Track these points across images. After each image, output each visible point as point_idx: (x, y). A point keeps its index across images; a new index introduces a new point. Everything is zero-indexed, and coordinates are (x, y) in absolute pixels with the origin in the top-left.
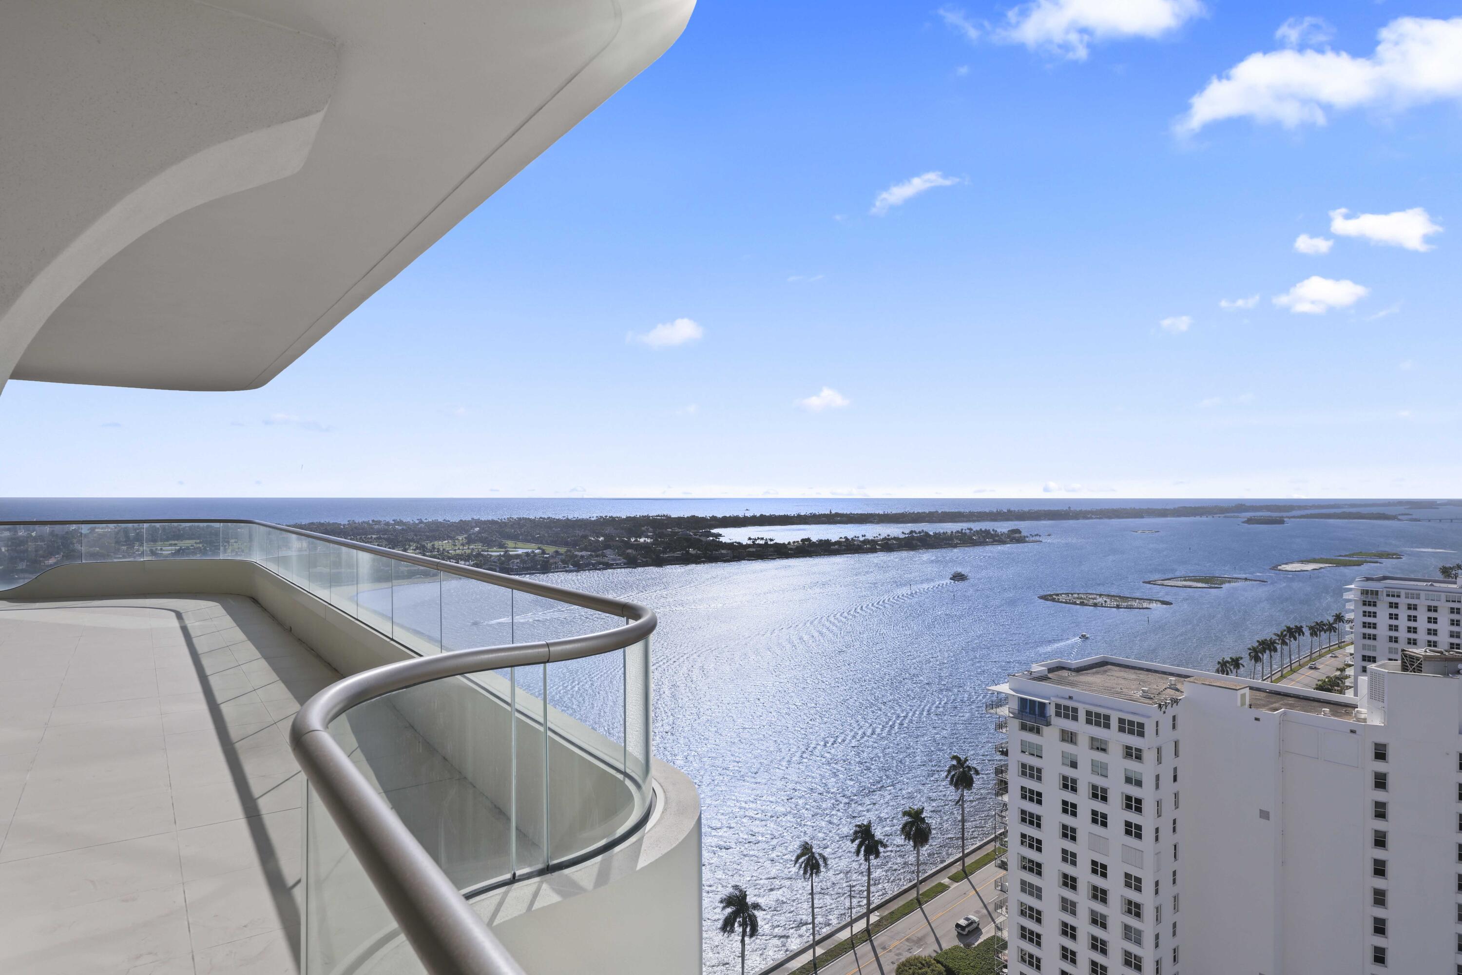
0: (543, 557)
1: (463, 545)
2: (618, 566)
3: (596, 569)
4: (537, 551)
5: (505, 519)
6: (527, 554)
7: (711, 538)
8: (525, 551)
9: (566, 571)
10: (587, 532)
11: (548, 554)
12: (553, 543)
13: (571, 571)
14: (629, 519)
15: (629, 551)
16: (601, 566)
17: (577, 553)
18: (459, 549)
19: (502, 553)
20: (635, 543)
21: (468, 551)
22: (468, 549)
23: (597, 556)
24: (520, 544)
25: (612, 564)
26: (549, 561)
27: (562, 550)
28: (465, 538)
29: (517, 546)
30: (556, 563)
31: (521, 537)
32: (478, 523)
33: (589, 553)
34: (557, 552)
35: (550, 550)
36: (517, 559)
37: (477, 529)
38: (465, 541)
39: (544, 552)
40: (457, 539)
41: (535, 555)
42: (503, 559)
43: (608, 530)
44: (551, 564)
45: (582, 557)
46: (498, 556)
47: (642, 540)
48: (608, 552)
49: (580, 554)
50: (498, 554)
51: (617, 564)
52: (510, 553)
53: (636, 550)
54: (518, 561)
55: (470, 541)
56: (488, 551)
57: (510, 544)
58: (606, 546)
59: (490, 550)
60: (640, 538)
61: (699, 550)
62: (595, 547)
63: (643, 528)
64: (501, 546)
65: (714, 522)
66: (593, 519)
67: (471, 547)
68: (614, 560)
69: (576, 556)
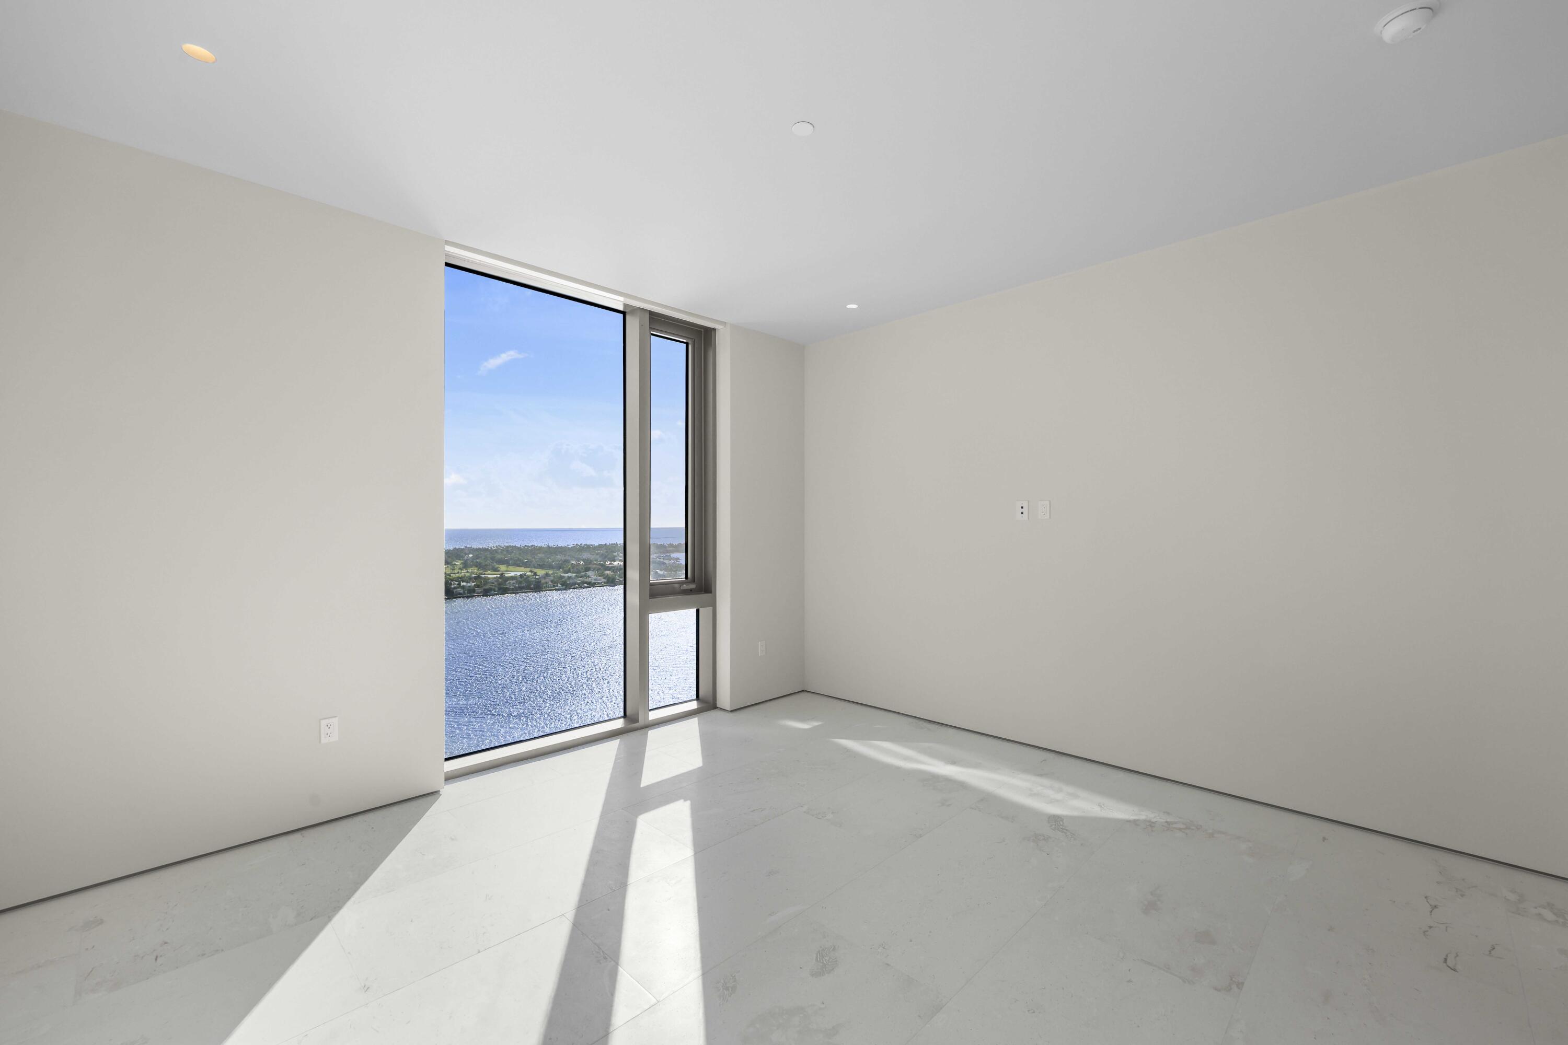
0: (535, 578)
1: (460, 569)
2: (600, 585)
3: (581, 588)
4: (529, 573)
5: (494, 547)
6: (521, 576)
7: (673, 561)
8: (519, 574)
9: (556, 590)
10: (567, 558)
11: (538, 576)
12: (541, 567)
13: (559, 590)
14: (600, 546)
15: (607, 572)
16: (585, 585)
17: (563, 575)
18: (458, 573)
19: (498, 576)
20: (610, 565)
21: (467, 574)
22: (468, 572)
23: (581, 577)
24: (511, 568)
25: (595, 583)
26: (541, 581)
27: (551, 572)
28: (462, 563)
29: (508, 569)
30: (546, 583)
31: (510, 562)
32: (472, 550)
33: (574, 575)
34: (547, 574)
35: (541, 572)
36: (512, 580)
37: (471, 556)
38: (461, 566)
39: (535, 574)
40: (455, 564)
41: (528, 577)
42: (500, 580)
43: (586, 555)
44: (543, 584)
45: (569, 578)
46: (495, 578)
47: (616, 563)
48: (589, 573)
49: (566, 575)
50: (495, 576)
51: (598, 583)
52: (506, 575)
53: (613, 571)
54: (514, 581)
55: (465, 566)
56: (485, 574)
57: (503, 568)
58: (587, 569)
59: (486, 573)
60: (614, 561)
61: (666, 571)
62: (577, 569)
63: (614, 554)
64: (496, 570)
65: (671, 549)
66: (570, 547)
67: (470, 570)
68: (595, 580)
69: (564, 577)
